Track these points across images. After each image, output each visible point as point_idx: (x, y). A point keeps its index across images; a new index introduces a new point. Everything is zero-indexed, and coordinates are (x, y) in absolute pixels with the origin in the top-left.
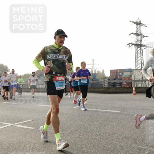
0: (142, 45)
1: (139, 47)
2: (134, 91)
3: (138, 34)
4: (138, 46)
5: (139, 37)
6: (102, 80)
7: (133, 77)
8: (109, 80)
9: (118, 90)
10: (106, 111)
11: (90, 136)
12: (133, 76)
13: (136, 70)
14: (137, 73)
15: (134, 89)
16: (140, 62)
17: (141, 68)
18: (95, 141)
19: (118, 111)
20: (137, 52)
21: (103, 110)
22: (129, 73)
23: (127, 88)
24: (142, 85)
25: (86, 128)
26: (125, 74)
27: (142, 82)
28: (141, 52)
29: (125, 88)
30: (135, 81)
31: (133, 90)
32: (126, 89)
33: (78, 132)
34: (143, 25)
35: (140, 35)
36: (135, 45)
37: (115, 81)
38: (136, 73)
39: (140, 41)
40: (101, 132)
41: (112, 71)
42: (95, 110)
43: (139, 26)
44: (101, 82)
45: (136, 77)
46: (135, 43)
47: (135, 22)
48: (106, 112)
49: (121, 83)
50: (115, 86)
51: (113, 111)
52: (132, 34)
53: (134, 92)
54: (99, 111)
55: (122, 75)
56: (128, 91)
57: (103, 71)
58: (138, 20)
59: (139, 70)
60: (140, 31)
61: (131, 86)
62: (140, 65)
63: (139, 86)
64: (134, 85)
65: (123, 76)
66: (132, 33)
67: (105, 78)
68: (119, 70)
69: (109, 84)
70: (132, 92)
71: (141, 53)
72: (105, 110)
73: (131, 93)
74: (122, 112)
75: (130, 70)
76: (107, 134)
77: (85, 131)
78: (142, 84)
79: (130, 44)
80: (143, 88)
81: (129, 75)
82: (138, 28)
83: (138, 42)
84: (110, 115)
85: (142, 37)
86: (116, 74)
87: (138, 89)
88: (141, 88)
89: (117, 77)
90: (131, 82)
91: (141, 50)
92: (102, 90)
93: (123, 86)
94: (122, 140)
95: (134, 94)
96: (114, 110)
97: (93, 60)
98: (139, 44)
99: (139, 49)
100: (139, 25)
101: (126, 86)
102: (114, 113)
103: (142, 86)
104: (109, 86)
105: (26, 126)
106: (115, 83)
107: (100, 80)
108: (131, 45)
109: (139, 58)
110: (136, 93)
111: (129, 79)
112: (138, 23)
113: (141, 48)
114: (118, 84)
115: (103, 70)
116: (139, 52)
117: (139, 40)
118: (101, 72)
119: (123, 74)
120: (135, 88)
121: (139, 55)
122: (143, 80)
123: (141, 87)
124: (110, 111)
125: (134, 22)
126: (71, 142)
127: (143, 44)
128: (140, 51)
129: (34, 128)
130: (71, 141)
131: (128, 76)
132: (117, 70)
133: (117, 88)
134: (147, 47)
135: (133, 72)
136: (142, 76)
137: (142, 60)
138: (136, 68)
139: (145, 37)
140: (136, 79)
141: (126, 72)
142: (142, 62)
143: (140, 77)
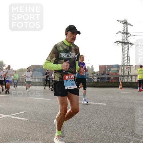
0: (128, 43)
1: (125, 45)
2: (121, 85)
3: (125, 33)
4: (125, 43)
5: (126, 35)
6: (91, 75)
7: (120, 73)
8: (98, 75)
9: (106, 85)
10: (95, 103)
11: (80, 127)
13: (123, 66)
14: (124, 69)
15: (121, 83)
16: (127, 59)
17: (127, 64)
18: (84, 131)
19: (106, 103)
22: (116, 69)
23: (114, 83)
24: (128, 80)
26: (113, 69)
28: (128, 49)
29: (112, 82)
30: (121, 76)
31: (119, 85)
32: (113, 84)
34: (129, 24)
35: (127, 33)
36: (122, 42)
37: (103, 76)
38: (122, 69)
39: (127, 40)
40: (90, 123)
41: (100, 67)
43: (126, 25)
44: (90, 76)
45: (122, 72)
46: (121, 41)
48: (94, 105)
49: (109, 78)
50: (103, 81)
51: (101, 104)
53: (120, 86)
55: (109, 71)
57: (92, 67)
58: (125, 20)
59: (126, 66)
60: (127, 30)
61: (118, 81)
62: (126, 62)
63: (126, 80)
64: (121, 80)
65: (111, 72)
66: (119, 32)
67: (94, 73)
68: (107, 66)
69: (97, 78)
70: (119, 87)
71: (128, 50)
72: (93, 103)
73: (118, 87)
74: (109, 104)
75: (117, 66)
76: (96, 125)
78: (128, 79)
79: (117, 41)
80: (129, 82)
81: (116, 71)
82: (124, 27)
83: (125, 40)
84: (98, 108)
85: (129, 36)
86: (104, 70)
89: (105, 73)
90: (118, 77)
91: (128, 48)
92: (91, 84)
93: (110, 81)
94: (109, 130)
95: (121, 88)
96: (102, 103)
98: (126, 42)
99: (126, 46)
100: (126, 24)
102: (102, 106)
103: (128, 81)
104: (97, 80)
105: (20, 117)
106: (103, 77)
107: (89, 75)
108: (118, 43)
109: (125, 55)
110: (123, 87)
111: (116, 74)
112: (125, 23)
113: (128, 46)
114: (106, 79)
115: (92, 65)
116: (126, 49)
117: (126, 38)
118: (91, 67)
119: (110, 70)
120: (122, 82)
121: (126, 52)
122: (129, 76)
123: (127, 81)
124: (98, 104)
125: (121, 22)
127: (129, 42)
128: (126, 48)
129: (27, 120)
131: (115, 72)
132: (105, 66)
133: (105, 82)
134: (133, 44)
135: (120, 68)
136: (128, 72)
137: (128, 56)
138: (123, 64)
139: (131, 35)
140: (123, 74)
141: (114, 67)
142: (128, 58)
143: (126, 73)
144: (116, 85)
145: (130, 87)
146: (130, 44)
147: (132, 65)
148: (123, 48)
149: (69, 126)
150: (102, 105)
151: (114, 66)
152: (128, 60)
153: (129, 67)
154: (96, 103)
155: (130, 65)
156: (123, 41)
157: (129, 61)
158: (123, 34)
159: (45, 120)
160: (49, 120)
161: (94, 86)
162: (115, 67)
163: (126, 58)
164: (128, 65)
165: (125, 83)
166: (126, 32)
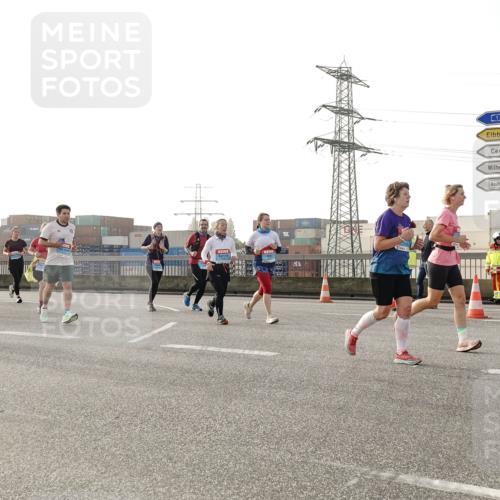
0: (354, 144)
1: (344, 152)
2: (325, 290)
3: (344, 111)
4: (343, 146)
5: (346, 118)
7: (324, 247)
9: (275, 287)
10: (235, 351)
11: (179, 433)
12: (324, 243)
13: (334, 222)
14: (337, 232)
15: (325, 282)
16: (347, 199)
17: (348, 217)
18: (193, 448)
19: (274, 351)
20: (339, 166)
21: (224, 350)
22: (310, 233)
23: (305, 280)
24: (351, 271)
25: (164, 407)
26: (300, 234)
27: (351, 261)
28: (352, 165)
29: (297, 279)
30: (329, 256)
31: (320, 287)
32: (300, 284)
33: (139, 422)
34: (358, 81)
35: (349, 112)
36: (332, 143)
38: (333, 232)
39: (349, 134)
40: (215, 420)
42: (198, 348)
43: (346, 83)
45: (332, 245)
46: (331, 137)
47: (335, 71)
48: (233, 356)
49: (286, 264)
51: (256, 352)
52: (323, 109)
53: (324, 293)
54: (212, 354)
55: (289, 239)
56: (307, 289)
58: (343, 65)
59: (344, 222)
60: (350, 102)
61: (319, 274)
62: (345, 209)
63: (342, 273)
64: (327, 272)
65: (293, 242)
66: (324, 106)
68: (281, 221)
69: (247, 265)
70: (319, 294)
71: (351, 169)
72: (230, 350)
73: (316, 294)
74: (282, 354)
75: (316, 224)
76: (234, 427)
77: (161, 417)
78: (351, 267)
79: (316, 139)
80: (353, 279)
81: (311, 239)
82: (341, 91)
83: (342, 136)
84: (244, 366)
85: (355, 120)
87: (336, 285)
88: (346, 279)
90: (319, 262)
91: (352, 161)
93: (292, 274)
94: (277, 443)
95: (326, 300)
96: (260, 350)
97: (199, 186)
98: (346, 140)
99: (345, 156)
100: (347, 79)
101: (301, 274)
102: (259, 359)
103: (351, 275)
104: (247, 271)
108: (319, 143)
109: (342, 186)
110: (331, 294)
111: (312, 251)
112: (344, 76)
113: (352, 154)
115: (230, 220)
116: (344, 166)
117: (346, 128)
119: (292, 236)
120: (329, 280)
121: (345, 176)
122: (353, 256)
123: (347, 276)
124: (247, 352)
125: (330, 72)
126: (113, 455)
127: (355, 141)
128: (347, 162)
130: (114, 449)
131: (308, 243)
132: (274, 223)
134: (368, 150)
135: (325, 229)
136: (352, 243)
137: (352, 190)
138: (334, 218)
139: (363, 118)
140: (333, 252)
141: (304, 228)
142: (353, 197)
143: (345, 246)
144: (309, 287)
145: (358, 295)
146: (359, 148)
147: (365, 222)
148: (336, 163)
149: (142, 430)
150: (256, 356)
151: (305, 223)
152: (353, 202)
153: (354, 226)
154: (240, 351)
155: (358, 222)
156: (338, 139)
157: (354, 208)
158: (336, 113)
159: (53, 411)
160: (69, 411)
161: (235, 292)
162: (308, 228)
163: (345, 198)
164: (351, 222)
165: (341, 280)
166: (346, 107)
